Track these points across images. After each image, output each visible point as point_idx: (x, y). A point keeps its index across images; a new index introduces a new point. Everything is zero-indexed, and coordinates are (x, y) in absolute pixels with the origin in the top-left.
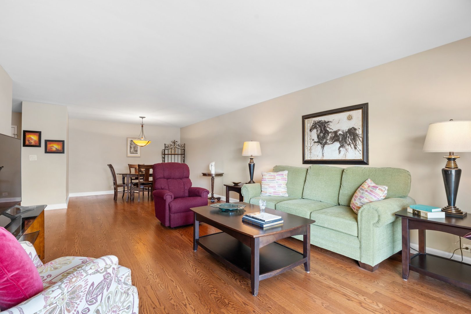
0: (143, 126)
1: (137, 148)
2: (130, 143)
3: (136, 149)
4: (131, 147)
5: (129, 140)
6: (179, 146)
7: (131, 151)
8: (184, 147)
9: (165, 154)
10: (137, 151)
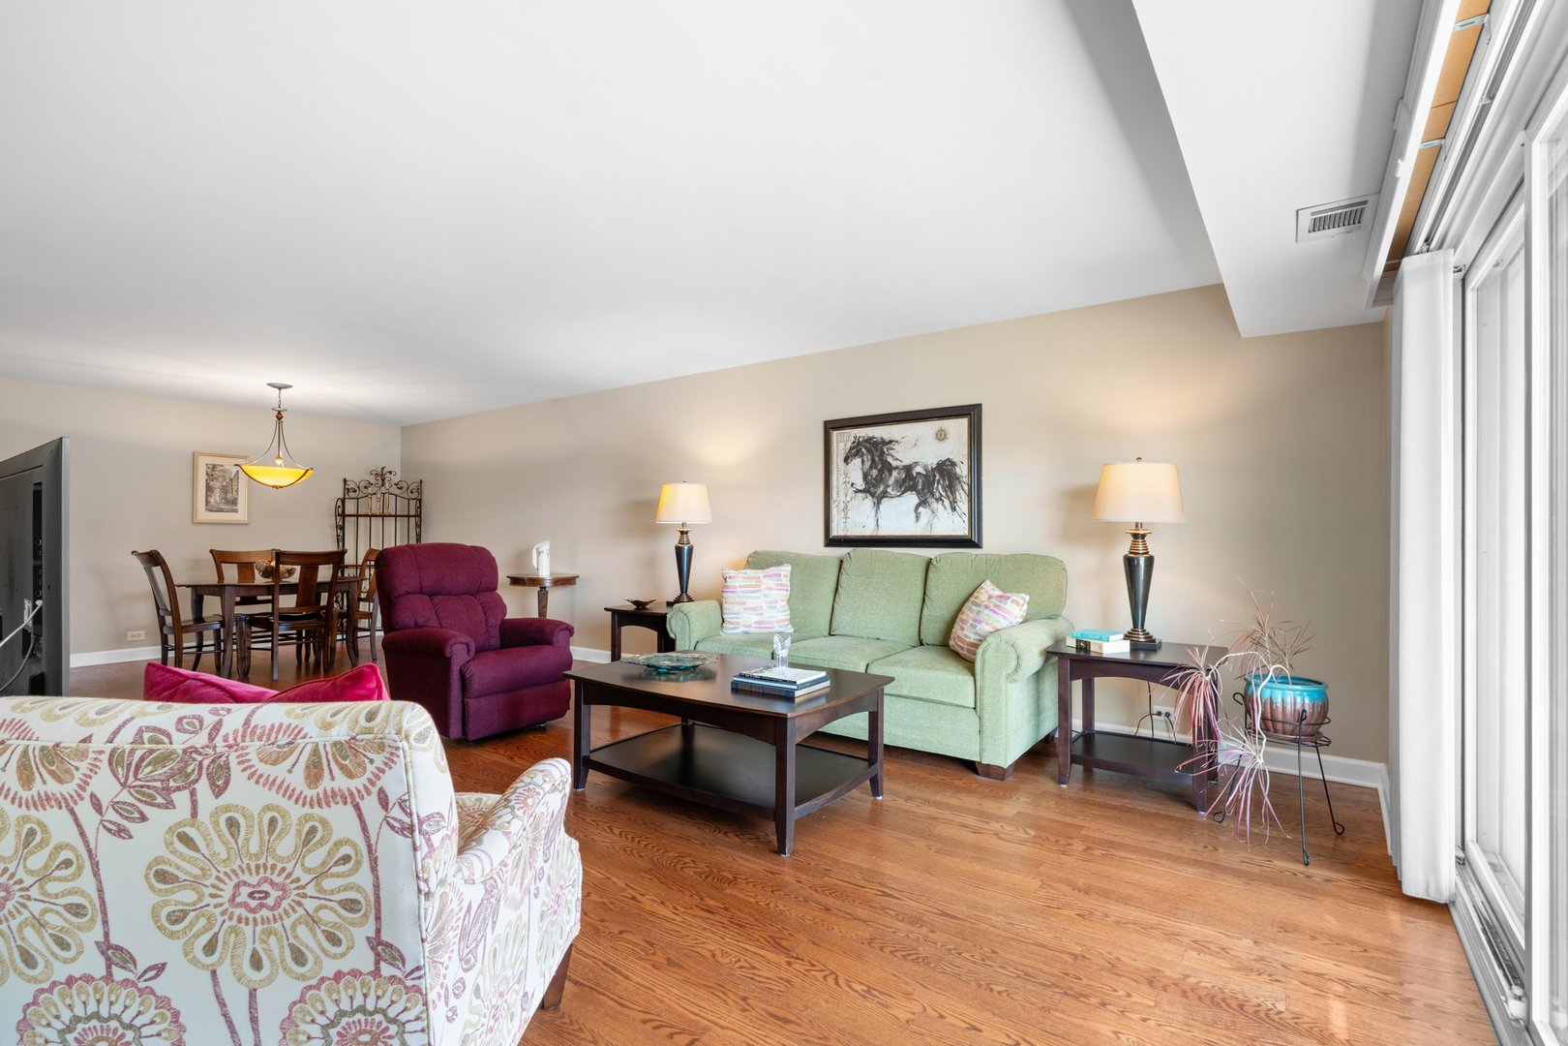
0: (282, 417)
1: (237, 491)
2: (207, 474)
3: (229, 496)
4: (209, 489)
5: (203, 463)
6: (401, 488)
7: (212, 500)
8: (419, 490)
9: (343, 515)
10: (234, 502)
